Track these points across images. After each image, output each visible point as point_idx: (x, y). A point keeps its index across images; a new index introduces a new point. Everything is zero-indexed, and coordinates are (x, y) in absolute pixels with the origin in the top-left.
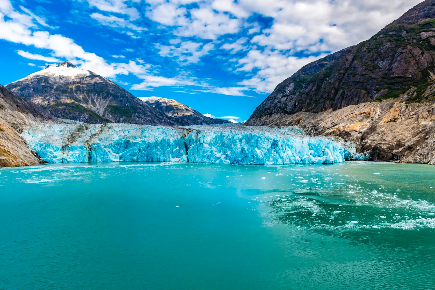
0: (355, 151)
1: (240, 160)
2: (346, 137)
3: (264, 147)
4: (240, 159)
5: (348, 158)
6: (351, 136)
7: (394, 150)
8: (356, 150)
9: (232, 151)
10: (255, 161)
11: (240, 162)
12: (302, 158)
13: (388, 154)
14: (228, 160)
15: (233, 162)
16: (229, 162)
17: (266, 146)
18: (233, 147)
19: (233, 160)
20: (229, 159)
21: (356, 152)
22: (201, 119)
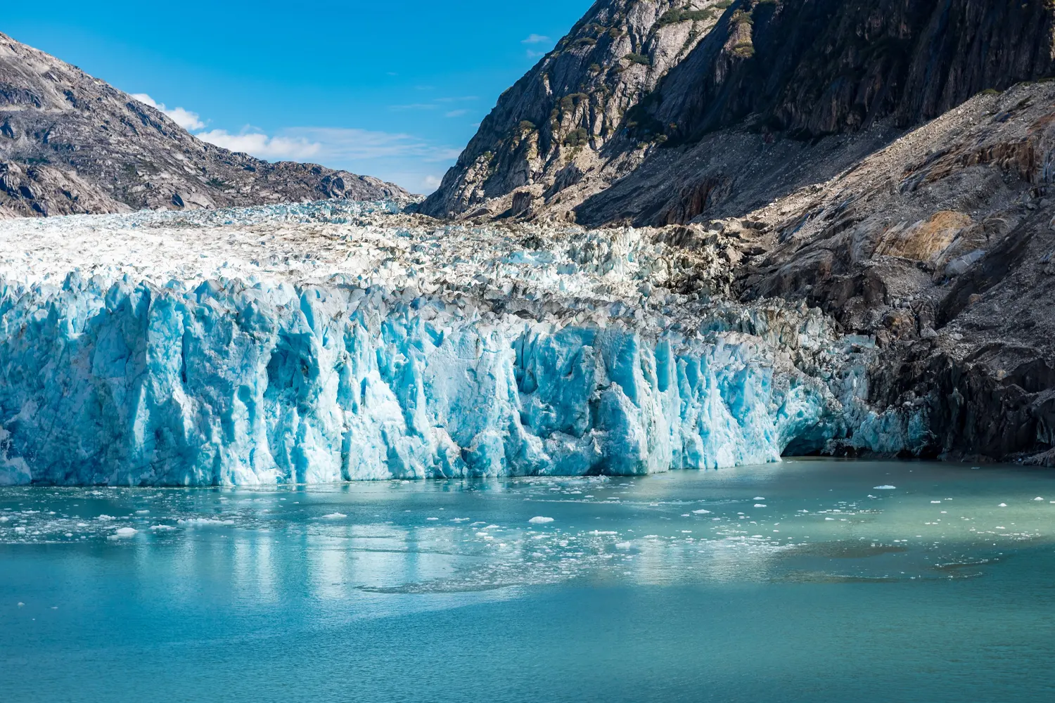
0: (863, 392)
1: (83, 462)
2: (856, 307)
3: (221, 375)
4: (84, 453)
5: (823, 440)
6: (886, 301)
7: (1043, 388)
8: (871, 392)
9: (41, 402)
10: (167, 468)
11: (84, 471)
12: (468, 444)
13: (1010, 413)
14: (18, 462)
15: (46, 472)
16: (26, 470)
17: (233, 370)
18: (50, 375)
19: (49, 459)
20: (27, 456)
21: (869, 401)
22: (180, 166)
